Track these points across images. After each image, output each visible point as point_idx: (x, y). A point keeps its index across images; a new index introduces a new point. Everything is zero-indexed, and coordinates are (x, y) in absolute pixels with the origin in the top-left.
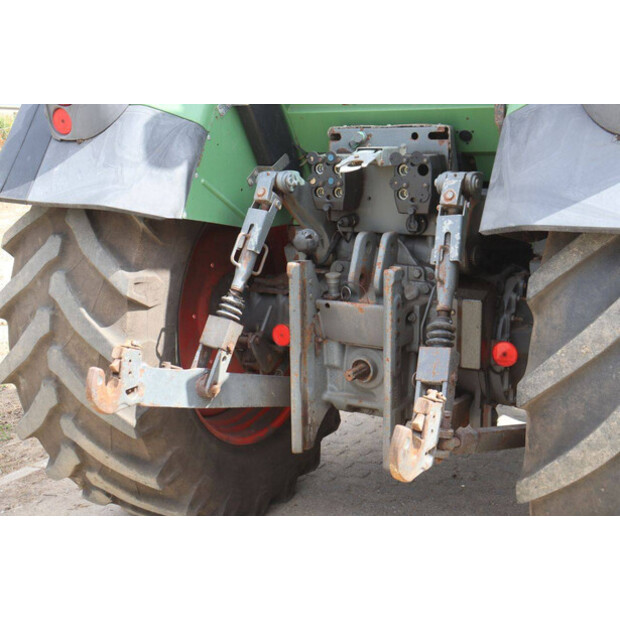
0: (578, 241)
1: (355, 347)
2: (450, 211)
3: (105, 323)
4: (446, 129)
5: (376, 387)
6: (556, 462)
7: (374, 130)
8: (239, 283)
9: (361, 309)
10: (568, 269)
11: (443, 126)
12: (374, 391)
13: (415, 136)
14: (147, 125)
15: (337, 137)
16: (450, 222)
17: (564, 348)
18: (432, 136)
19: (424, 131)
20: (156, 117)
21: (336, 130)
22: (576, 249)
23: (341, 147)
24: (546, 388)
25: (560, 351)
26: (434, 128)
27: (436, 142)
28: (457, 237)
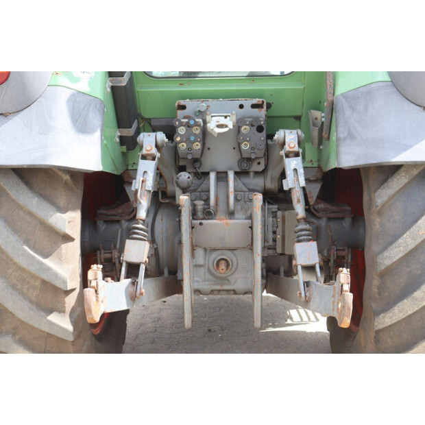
0: (403, 169)
1: (215, 250)
2: (291, 155)
3: (46, 256)
4: (263, 102)
5: (231, 275)
6: (405, 301)
7: (211, 103)
8: (142, 214)
9: (227, 224)
10: (401, 186)
11: (261, 100)
12: (229, 278)
13: (241, 106)
14: (68, 101)
15: (183, 107)
16: (295, 162)
17: (408, 233)
18: (254, 106)
19: (248, 103)
20: (73, 95)
21: (182, 103)
22: (403, 174)
23: (186, 114)
24: (398, 258)
25: (405, 235)
26: (255, 101)
27: (256, 110)
28: (301, 171)
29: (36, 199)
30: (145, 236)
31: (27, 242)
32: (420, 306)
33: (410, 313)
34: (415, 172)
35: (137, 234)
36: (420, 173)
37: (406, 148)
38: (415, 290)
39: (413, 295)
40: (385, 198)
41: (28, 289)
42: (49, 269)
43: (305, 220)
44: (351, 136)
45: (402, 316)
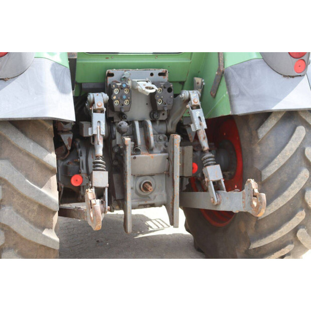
0: (272, 115)
1: (141, 176)
2: (194, 107)
4: (166, 71)
5: (150, 194)
6: (279, 198)
7: (132, 72)
8: (100, 152)
9: (152, 157)
10: (273, 126)
11: (165, 70)
12: (150, 196)
13: (152, 74)
14: (52, 69)
15: (112, 75)
17: (280, 155)
18: (160, 74)
19: (156, 72)
20: (53, 65)
21: (111, 71)
22: (273, 118)
23: (114, 80)
24: (274, 171)
25: (278, 156)
26: (161, 71)
27: (162, 77)
28: (203, 118)
29: (32, 143)
30: (104, 168)
31: (27, 176)
32: (287, 201)
33: (281, 205)
34: (280, 116)
35: (100, 166)
36: (282, 117)
37: (279, 101)
38: (284, 191)
39: (284, 194)
40: (264, 134)
41: (28, 213)
42: (46, 196)
43: (210, 151)
44: (242, 94)
45: (277, 208)
